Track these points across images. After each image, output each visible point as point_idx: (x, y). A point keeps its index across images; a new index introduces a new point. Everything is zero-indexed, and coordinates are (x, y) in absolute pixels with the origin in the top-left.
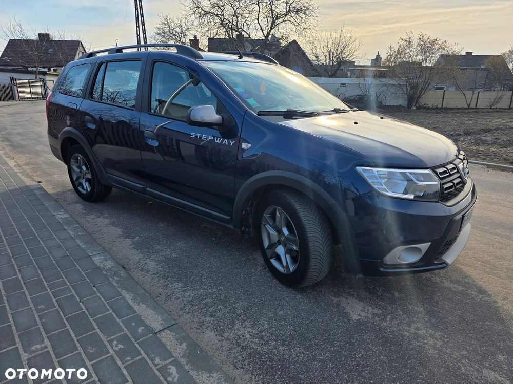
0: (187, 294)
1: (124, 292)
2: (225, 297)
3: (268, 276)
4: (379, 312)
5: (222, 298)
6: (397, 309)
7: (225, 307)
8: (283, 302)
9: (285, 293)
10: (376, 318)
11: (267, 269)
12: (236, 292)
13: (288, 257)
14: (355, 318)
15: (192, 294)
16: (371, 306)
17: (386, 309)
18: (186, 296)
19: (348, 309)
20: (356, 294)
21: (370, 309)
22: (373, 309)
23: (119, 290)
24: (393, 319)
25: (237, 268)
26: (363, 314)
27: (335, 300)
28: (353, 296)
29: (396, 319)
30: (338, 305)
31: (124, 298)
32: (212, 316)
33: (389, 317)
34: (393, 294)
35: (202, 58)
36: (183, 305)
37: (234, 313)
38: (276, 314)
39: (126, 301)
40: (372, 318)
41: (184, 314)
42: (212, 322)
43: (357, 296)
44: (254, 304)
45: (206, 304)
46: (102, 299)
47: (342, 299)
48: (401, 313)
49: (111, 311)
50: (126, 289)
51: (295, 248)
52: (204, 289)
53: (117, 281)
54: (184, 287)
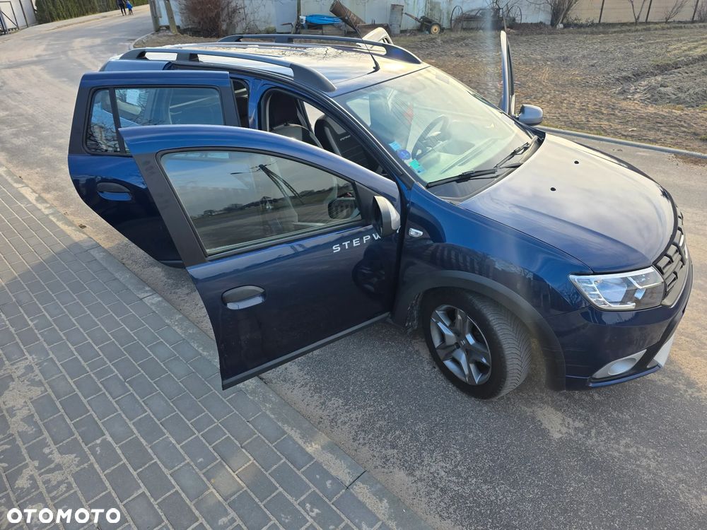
0: (354, 416)
1: (286, 428)
2: (400, 417)
3: (441, 381)
4: (581, 425)
5: (397, 419)
6: (600, 419)
7: (404, 432)
8: (470, 420)
9: (467, 404)
10: (580, 434)
11: (437, 369)
12: (410, 409)
13: (472, 366)
14: (557, 436)
15: (359, 414)
16: (570, 417)
17: (588, 420)
18: (353, 419)
19: (546, 424)
20: (550, 399)
21: (570, 420)
22: (574, 421)
23: (280, 424)
24: (599, 433)
25: (400, 369)
26: (564, 430)
27: (529, 411)
28: (546, 402)
29: (602, 433)
30: (533, 418)
31: (290, 437)
32: (393, 447)
33: (593, 431)
34: (592, 396)
36: (353, 433)
37: (418, 440)
38: (466, 437)
39: (296, 443)
40: (575, 435)
41: (360, 446)
42: (396, 456)
43: (553, 401)
44: (436, 425)
45: (380, 429)
46: (267, 441)
47: (535, 408)
48: (605, 424)
49: (284, 460)
50: (289, 424)
51: (484, 360)
52: (370, 406)
53: (272, 410)
54: (346, 405)
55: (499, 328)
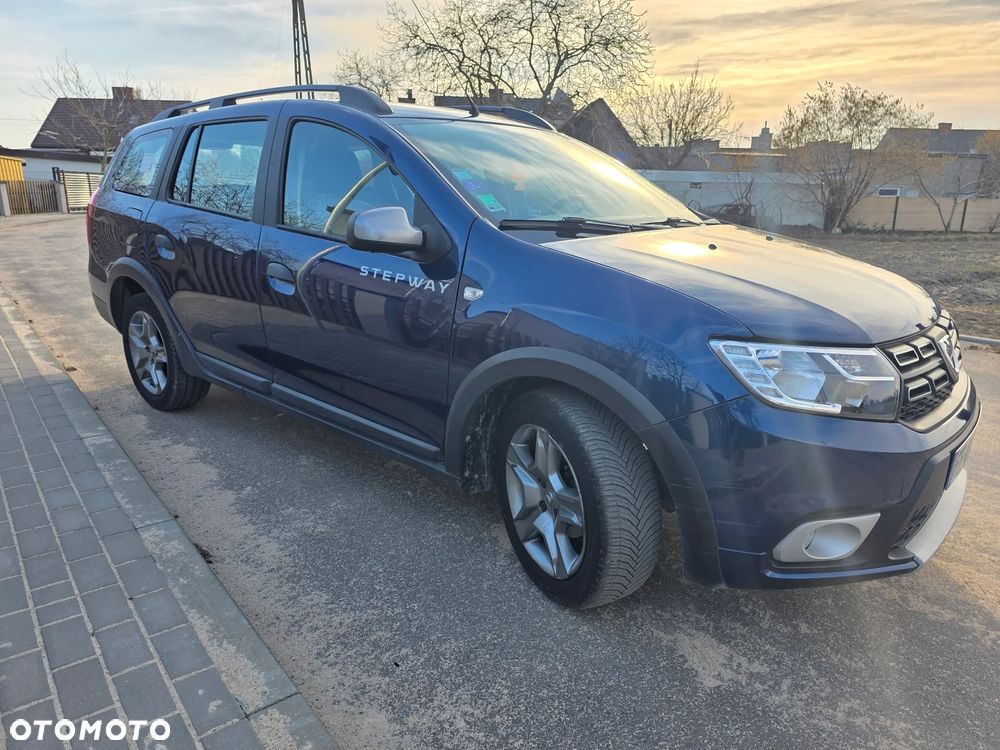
0: (337, 620)
1: (193, 616)
2: (420, 627)
3: (522, 578)
4: (765, 669)
5: (414, 630)
6: (804, 663)
7: (417, 652)
8: (548, 642)
9: (555, 620)
10: (757, 685)
11: (519, 564)
12: (445, 618)
13: (562, 539)
14: (710, 683)
15: (348, 618)
16: (745, 654)
17: (779, 663)
18: (334, 624)
19: (693, 661)
20: (712, 625)
21: (744, 661)
22: (750, 662)
23: (185, 608)
24: (796, 687)
25: (452, 560)
26: (728, 674)
27: (666, 639)
28: (706, 630)
29: (803, 687)
30: (672, 650)
31: (191, 628)
32: (385, 673)
33: (786, 684)
34: (795, 627)
35: (389, 112)
36: (323, 645)
37: (437, 666)
38: (530, 669)
39: (193, 635)
40: (748, 685)
41: (325, 666)
42: (384, 687)
43: (716, 628)
44: (483, 646)
45: (375, 645)
46: (143, 630)
47: (680, 636)
48: (813, 672)
49: (156, 660)
50: (200, 608)
51: (575, 519)
52: (375, 608)
53: (184, 588)
54: (332, 603)
55: (594, 448)
